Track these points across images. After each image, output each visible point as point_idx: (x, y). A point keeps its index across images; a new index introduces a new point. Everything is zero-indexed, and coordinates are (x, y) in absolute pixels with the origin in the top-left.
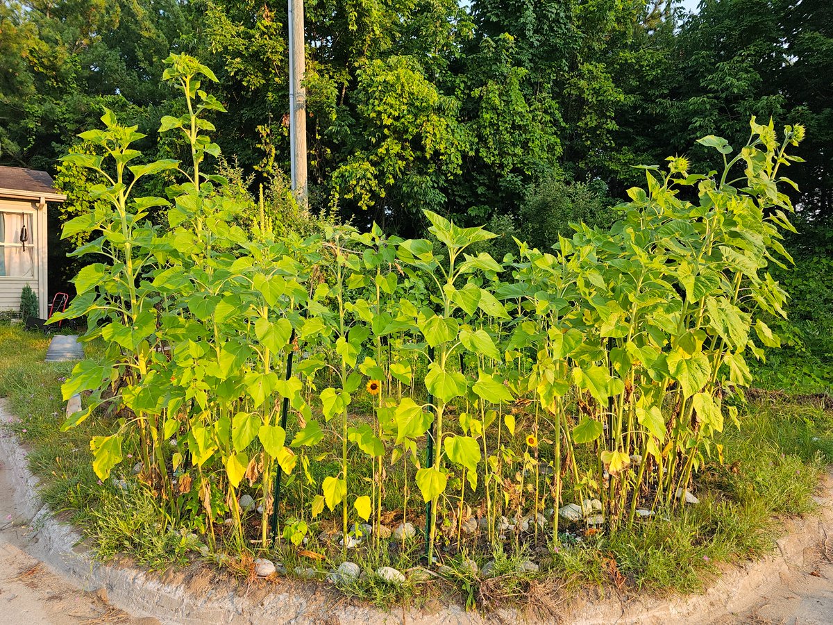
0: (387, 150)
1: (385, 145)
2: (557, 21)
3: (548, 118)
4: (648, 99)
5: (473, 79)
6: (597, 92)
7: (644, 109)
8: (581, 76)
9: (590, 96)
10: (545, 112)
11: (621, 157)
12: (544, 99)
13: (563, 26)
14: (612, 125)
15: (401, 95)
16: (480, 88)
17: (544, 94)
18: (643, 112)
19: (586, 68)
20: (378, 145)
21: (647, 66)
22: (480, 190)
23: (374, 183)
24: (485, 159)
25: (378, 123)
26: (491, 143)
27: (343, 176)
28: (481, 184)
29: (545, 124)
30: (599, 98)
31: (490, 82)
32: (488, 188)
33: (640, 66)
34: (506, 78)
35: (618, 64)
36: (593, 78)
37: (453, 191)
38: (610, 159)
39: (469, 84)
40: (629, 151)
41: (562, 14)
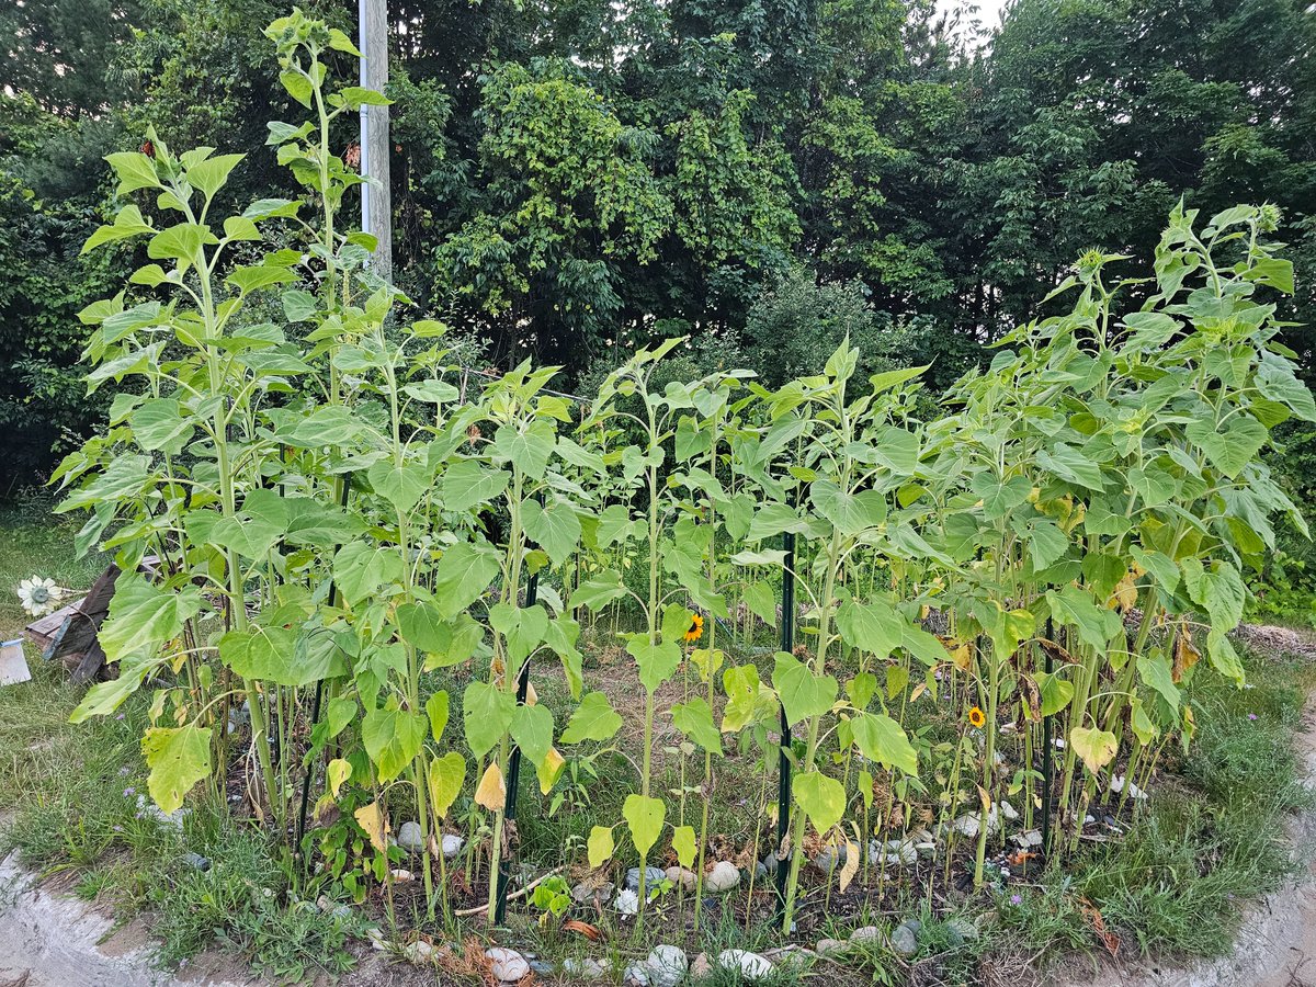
0: (534, 213)
1: (529, 204)
2: (795, 26)
3: (780, 181)
4: (927, 159)
5: (664, 108)
6: (853, 142)
7: (921, 175)
8: (828, 117)
9: (843, 149)
10: (775, 171)
11: (886, 248)
12: (773, 150)
13: (804, 36)
14: (876, 197)
15: (558, 123)
16: (679, 123)
17: (773, 143)
18: (920, 180)
19: (836, 104)
20: (515, 205)
21: (927, 106)
22: (674, 293)
23: (510, 267)
24: (685, 240)
25: (519, 167)
26: (695, 215)
27: (455, 254)
28: (675, 283)
29: (775, 188)
30: (857, 153)
31: (695, 113)
32: (686, 288)
33: (916, 106)
34: (719, 109)
35: (882, 101)
36: (845, 121)
37: (631, 292)
38: (870, 251)
39: (658, 115)
40: (896, 240)
41: (803, 15)
